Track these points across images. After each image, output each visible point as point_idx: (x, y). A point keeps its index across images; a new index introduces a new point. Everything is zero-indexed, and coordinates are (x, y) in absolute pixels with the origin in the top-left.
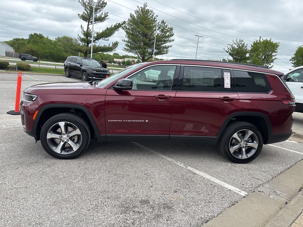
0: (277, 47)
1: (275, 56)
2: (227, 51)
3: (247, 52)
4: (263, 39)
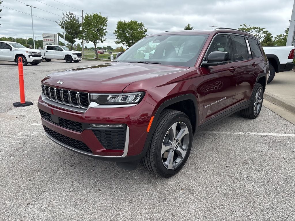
0: (106, 21)
1: (105, 29)
2: (59, 25)
3: (80, 26)
4: (93, 13)
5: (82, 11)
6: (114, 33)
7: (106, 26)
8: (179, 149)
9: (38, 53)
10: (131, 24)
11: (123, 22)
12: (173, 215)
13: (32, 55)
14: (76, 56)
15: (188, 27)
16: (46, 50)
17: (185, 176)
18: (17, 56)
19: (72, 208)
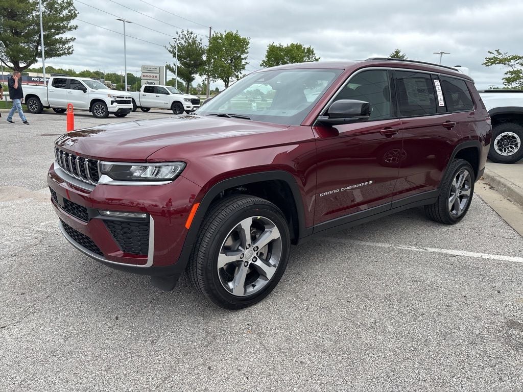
0: (247, 45)
1: (245, 59)
2: (170, 51)
3: (203, 53)
4: (225, 32)
5: (210, 28)
6: (261, 66)
7: (247, 53)
8: (259, 263)
9: (127, 98)
10: (291, 50)
11: (278, 46)
12: (209, 368)
13: (117, 102)
14: (190, 104)
15: (396, 55)
16: (142, 92)
17: (266, 310)
18: (94, 102)
19: (62, 341)
